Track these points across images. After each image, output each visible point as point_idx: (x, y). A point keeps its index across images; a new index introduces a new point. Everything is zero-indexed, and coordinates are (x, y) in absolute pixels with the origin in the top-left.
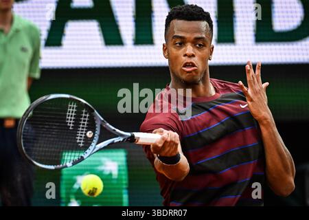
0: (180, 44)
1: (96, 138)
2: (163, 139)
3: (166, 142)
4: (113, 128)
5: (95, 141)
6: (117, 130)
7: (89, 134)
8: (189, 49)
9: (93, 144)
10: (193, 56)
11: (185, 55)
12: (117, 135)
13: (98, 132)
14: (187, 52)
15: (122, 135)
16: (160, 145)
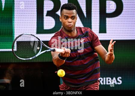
0: (66, 18)
1: (41, 50)
2: (65, 51)
3: (66, 52)
4: (47, 46)
5: (40, 51)
6: (48, 47)
7: (38, 48)
8: (70, 20)
9: (40, 52)
10: (71, 22)
11: (68, 22)
12: (48, 49)
13: (41, 48)
14: (69, 21)
15: (50, 49)
16: (63, 53)
